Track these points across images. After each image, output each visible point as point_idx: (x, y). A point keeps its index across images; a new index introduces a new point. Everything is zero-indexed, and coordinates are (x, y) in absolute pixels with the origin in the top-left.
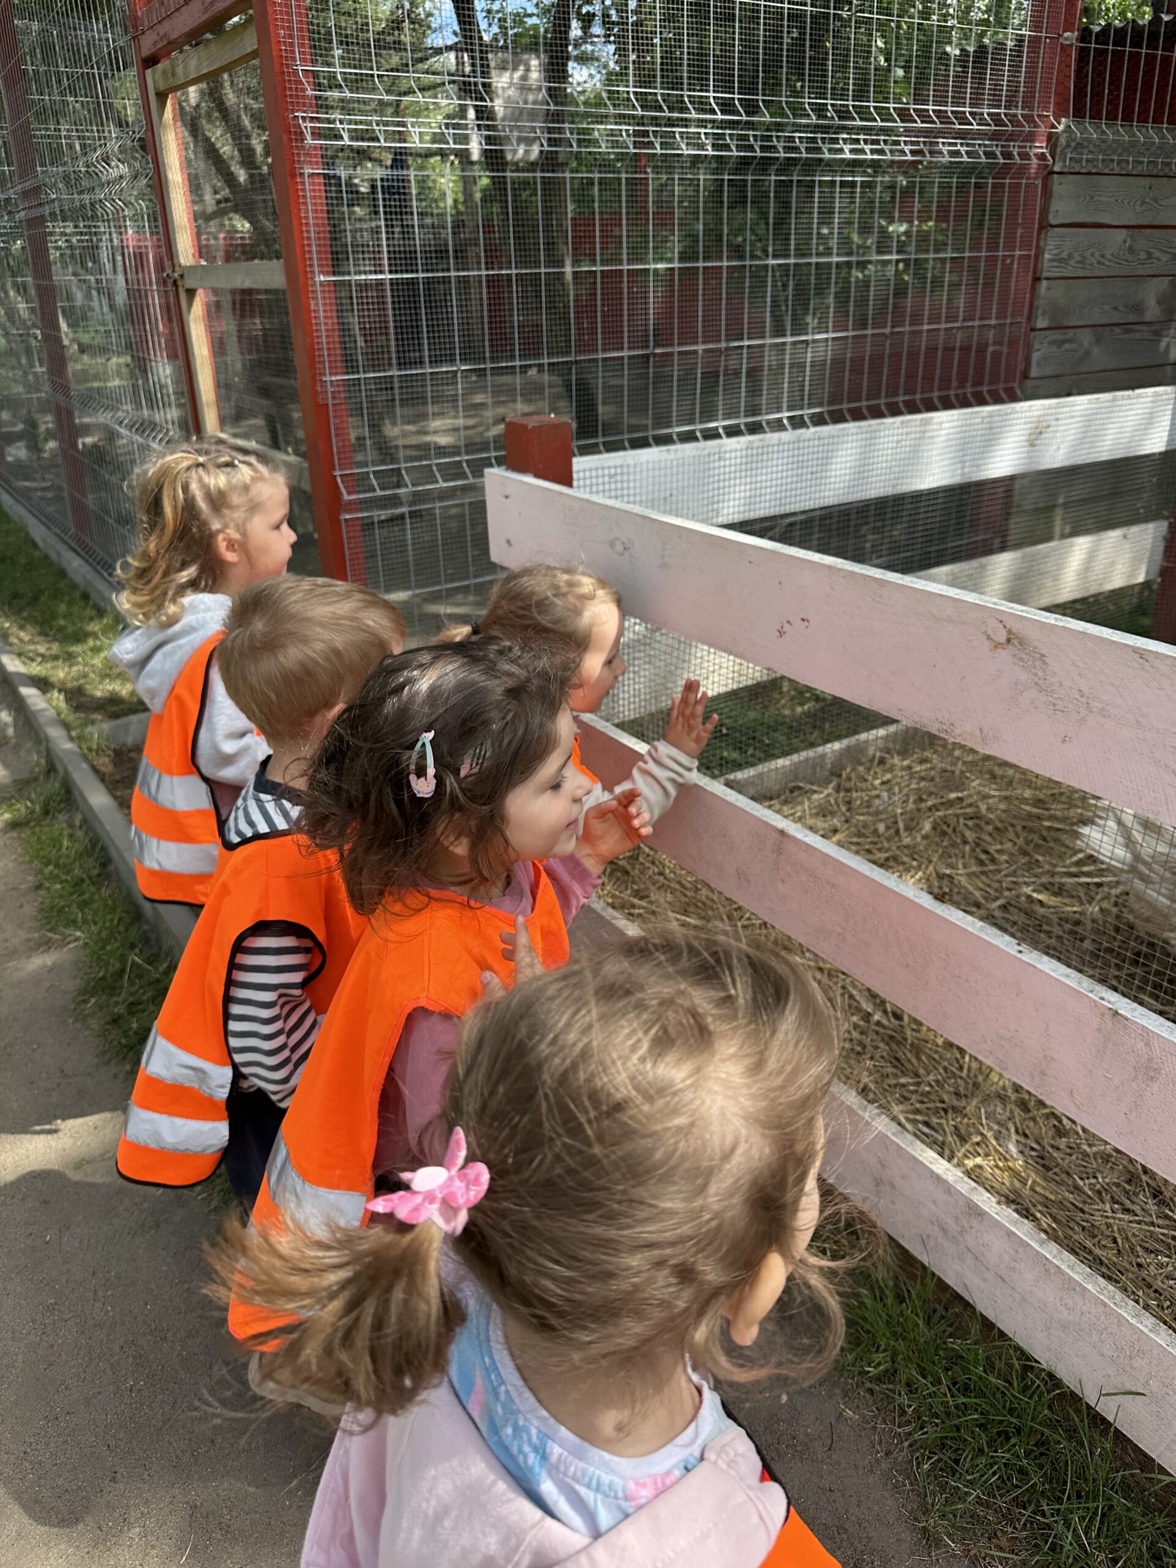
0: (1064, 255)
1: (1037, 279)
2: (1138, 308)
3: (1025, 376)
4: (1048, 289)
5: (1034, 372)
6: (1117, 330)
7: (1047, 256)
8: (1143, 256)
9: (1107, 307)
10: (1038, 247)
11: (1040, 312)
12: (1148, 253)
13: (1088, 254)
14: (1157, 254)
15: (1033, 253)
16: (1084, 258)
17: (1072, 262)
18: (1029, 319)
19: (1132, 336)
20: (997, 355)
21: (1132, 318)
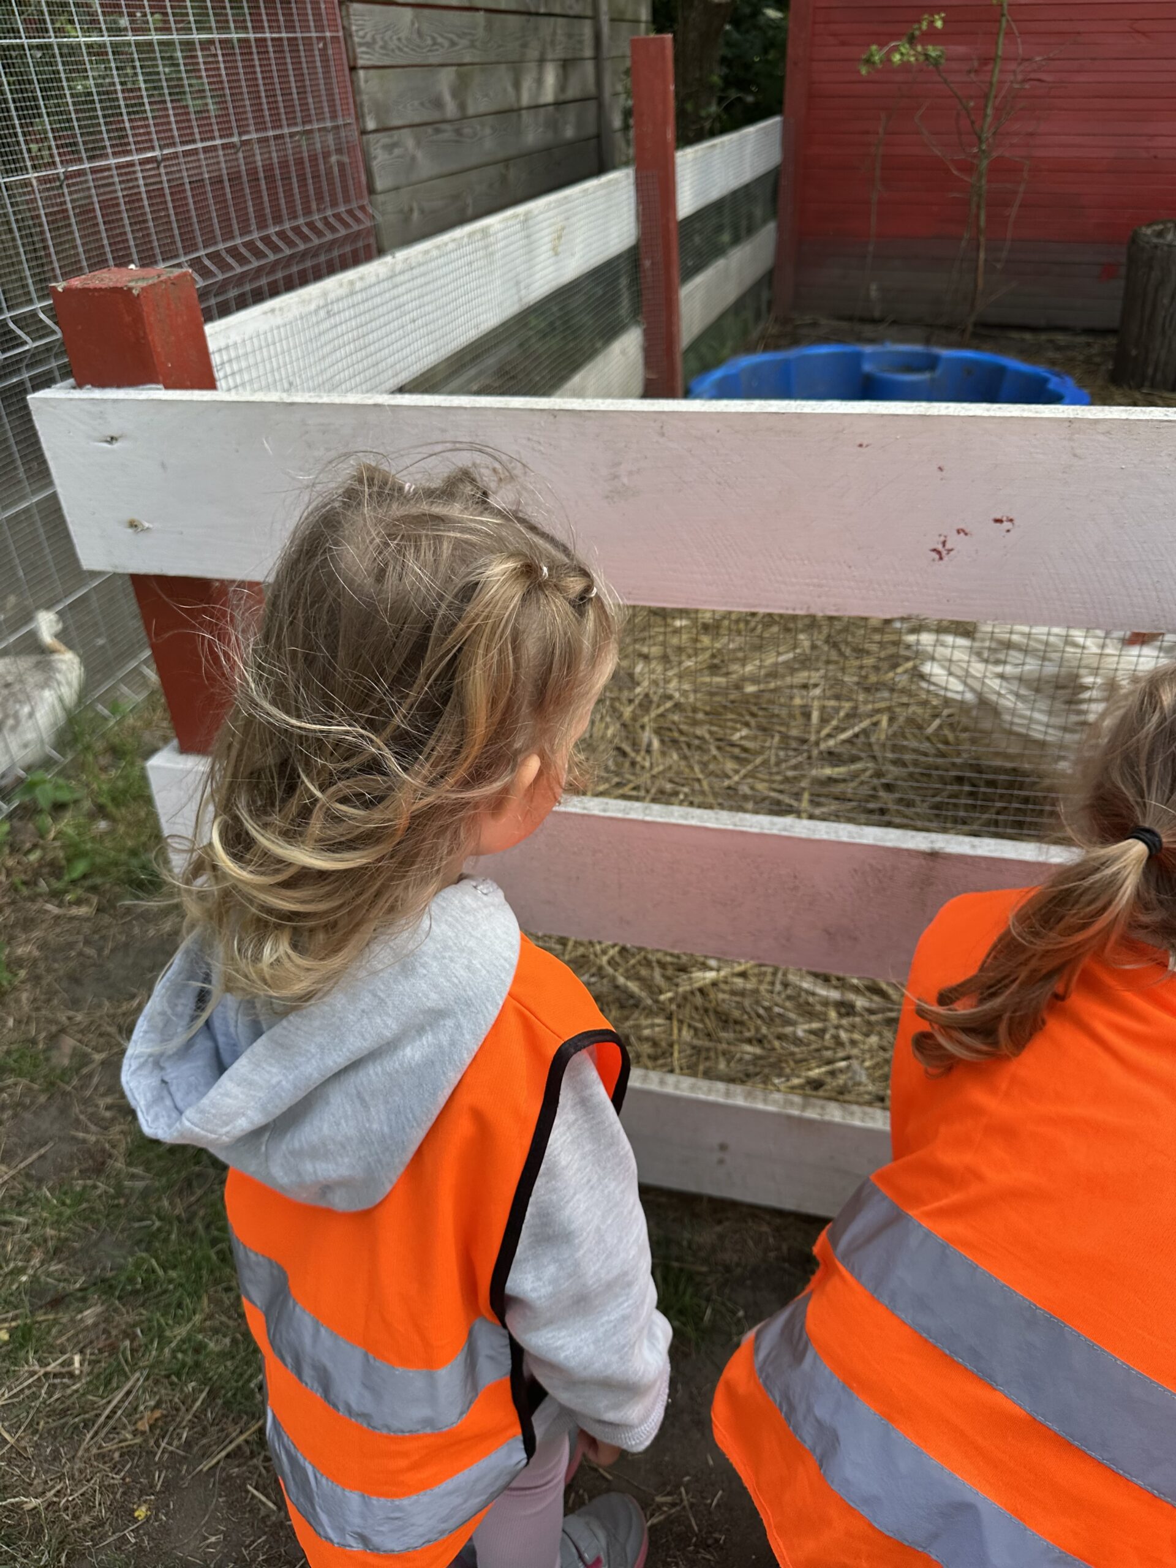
0: (368, 39)
1: (353, 69)
2: (438, 104)
3: (371, 190)
4: (366, 81)
5: (379, 185)
6: (429, 130)
7: (356, 40)
8: (429, 42)
9: (416, 103)
10: (344, 28)
11: (366, 110)
12: (433, 39)
13: (387, 38)
14: (440, 40)
15: (341, 34)
16: (385, 42)
17: (377, 47)
18: (357, 119)
19: (441, 136)
20: (341, 165)
21: (436, 116)
